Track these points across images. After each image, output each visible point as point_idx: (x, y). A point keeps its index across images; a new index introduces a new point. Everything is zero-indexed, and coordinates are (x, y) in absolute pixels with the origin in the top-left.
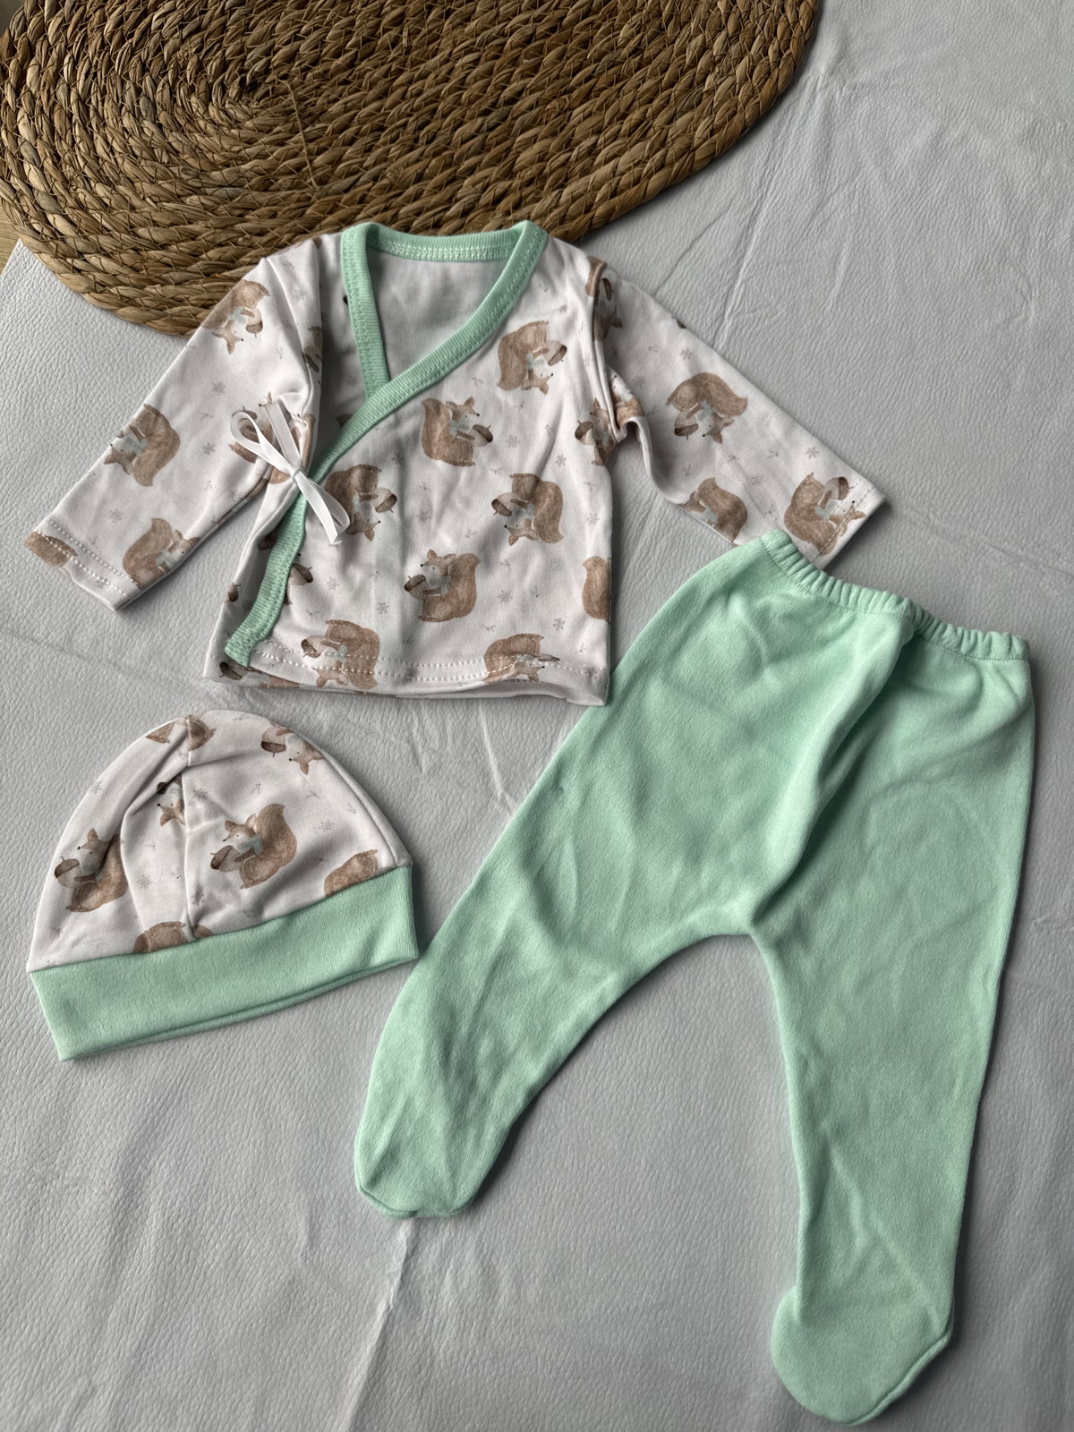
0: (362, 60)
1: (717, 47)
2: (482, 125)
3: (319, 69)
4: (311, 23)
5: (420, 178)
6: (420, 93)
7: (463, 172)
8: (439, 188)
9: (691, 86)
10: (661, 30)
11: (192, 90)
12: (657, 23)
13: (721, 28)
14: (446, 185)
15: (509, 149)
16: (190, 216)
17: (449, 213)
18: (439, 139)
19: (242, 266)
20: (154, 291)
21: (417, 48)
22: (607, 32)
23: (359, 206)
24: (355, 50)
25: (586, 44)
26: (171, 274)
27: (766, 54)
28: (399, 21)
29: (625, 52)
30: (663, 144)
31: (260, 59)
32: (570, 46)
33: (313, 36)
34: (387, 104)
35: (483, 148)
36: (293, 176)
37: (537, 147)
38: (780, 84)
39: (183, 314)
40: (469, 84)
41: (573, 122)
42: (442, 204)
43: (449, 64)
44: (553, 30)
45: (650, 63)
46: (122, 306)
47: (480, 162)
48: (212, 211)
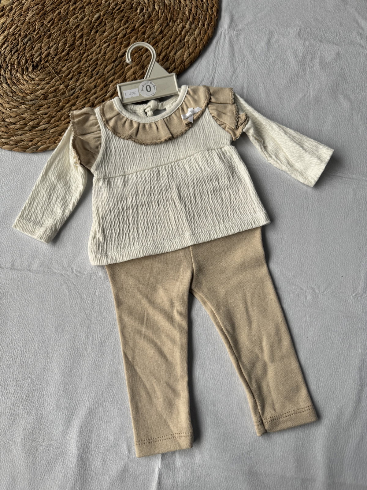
0: (71, 51)
1: (187, 27)
2: (113, 66)
3: (57, 57)
4: (53, 42)
5: (95, 87)
6: (92, 59)
7: (109, 82)
8: (102, 89)
9: (180, 41)
10: (168, 24)
11: (17, 71)
12: (166, 22)
13: (188, 20)
14: (105, 87)
15: (123, 72)
16: (22, 112)
17: (106, 97)
18: (100, 73)
19: (41, 125)
20: (13, 139)
21: (89, 44)
22: (150, 28)
23: (77, 100)
24: (69, 49)
25: (144, 33)
26: (18, 132)
27: (204, 26)
28: (81, 37)
29: (157, 33)
30: (174, 61)
31: (38, 57)
32: (139, 35)
33: (54, 46)
34: (81, 65)
35: (115, 73)
36: (54, 93)
37: (132, 70)
38: (210, 35)
39: (24, 144)
40: (107, 53)
41: (143, 59)
42: (104, 94)
43: (100, 48)
44: (132, 30)
45: (166, 35)
46: (4, 145)
47: (114, 78)
48: (29, 109)
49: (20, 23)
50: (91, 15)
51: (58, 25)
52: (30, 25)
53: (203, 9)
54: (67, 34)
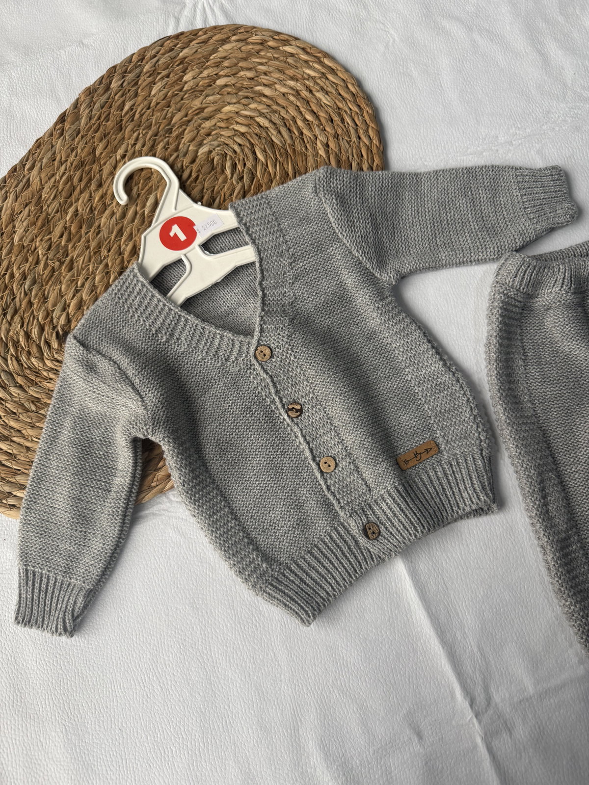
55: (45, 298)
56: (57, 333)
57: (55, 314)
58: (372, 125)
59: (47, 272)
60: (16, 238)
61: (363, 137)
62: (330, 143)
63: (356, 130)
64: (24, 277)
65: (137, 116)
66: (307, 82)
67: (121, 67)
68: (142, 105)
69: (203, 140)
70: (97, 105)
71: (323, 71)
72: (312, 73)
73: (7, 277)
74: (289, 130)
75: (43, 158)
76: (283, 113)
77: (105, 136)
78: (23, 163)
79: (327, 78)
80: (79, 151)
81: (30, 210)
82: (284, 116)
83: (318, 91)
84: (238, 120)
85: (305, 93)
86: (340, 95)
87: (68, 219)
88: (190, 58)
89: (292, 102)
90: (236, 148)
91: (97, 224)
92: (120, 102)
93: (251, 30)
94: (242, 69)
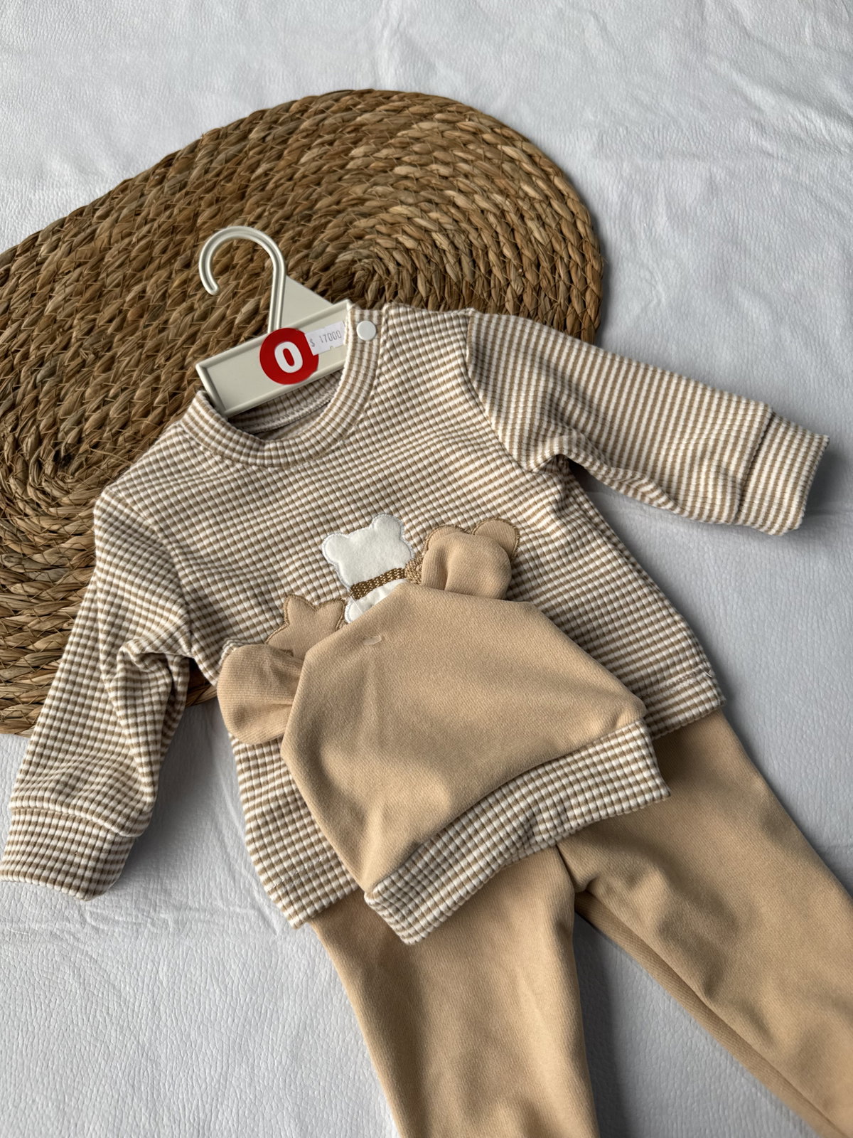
49: (27, 321)
50: (232, 302)
51: (136, 329)
52: (57, 327)
53: (556, 296)
54: (160, 359)
55: (59, 400)
56: (58, 453)
57: (64, 426)
58: (592, 286)
59: (73, 364)
60: (50, 306)
61: (575, 301)
62: (525, 297)
63: (569, 289)
64: (41, 362)
65: (271, 185)
66: (520, 203)
67: (271, 115)
68: (282, 173)
69: (348, 243)
70: (222, 156)
71: (548, 193)
72: (531, 192)
73: (18, 355)
74: (474, 262)
75: (123, 208)
76: (473, 236)
77: (217, 201)
78: (94, 207)
79: (550, 205)
80: (176, 211)
81: (81, 274)
82: (474, 242)
83: (532, 219)
84: (407, 229)
85: (512, 217)
86: (561, 232)
87: (128, 299)
88: (370, 127)
89: (490, 225)
90: (392, 267)
91: (164, 318)
92: (254, 160)
93: (465, 111)
94: (436, 160)
